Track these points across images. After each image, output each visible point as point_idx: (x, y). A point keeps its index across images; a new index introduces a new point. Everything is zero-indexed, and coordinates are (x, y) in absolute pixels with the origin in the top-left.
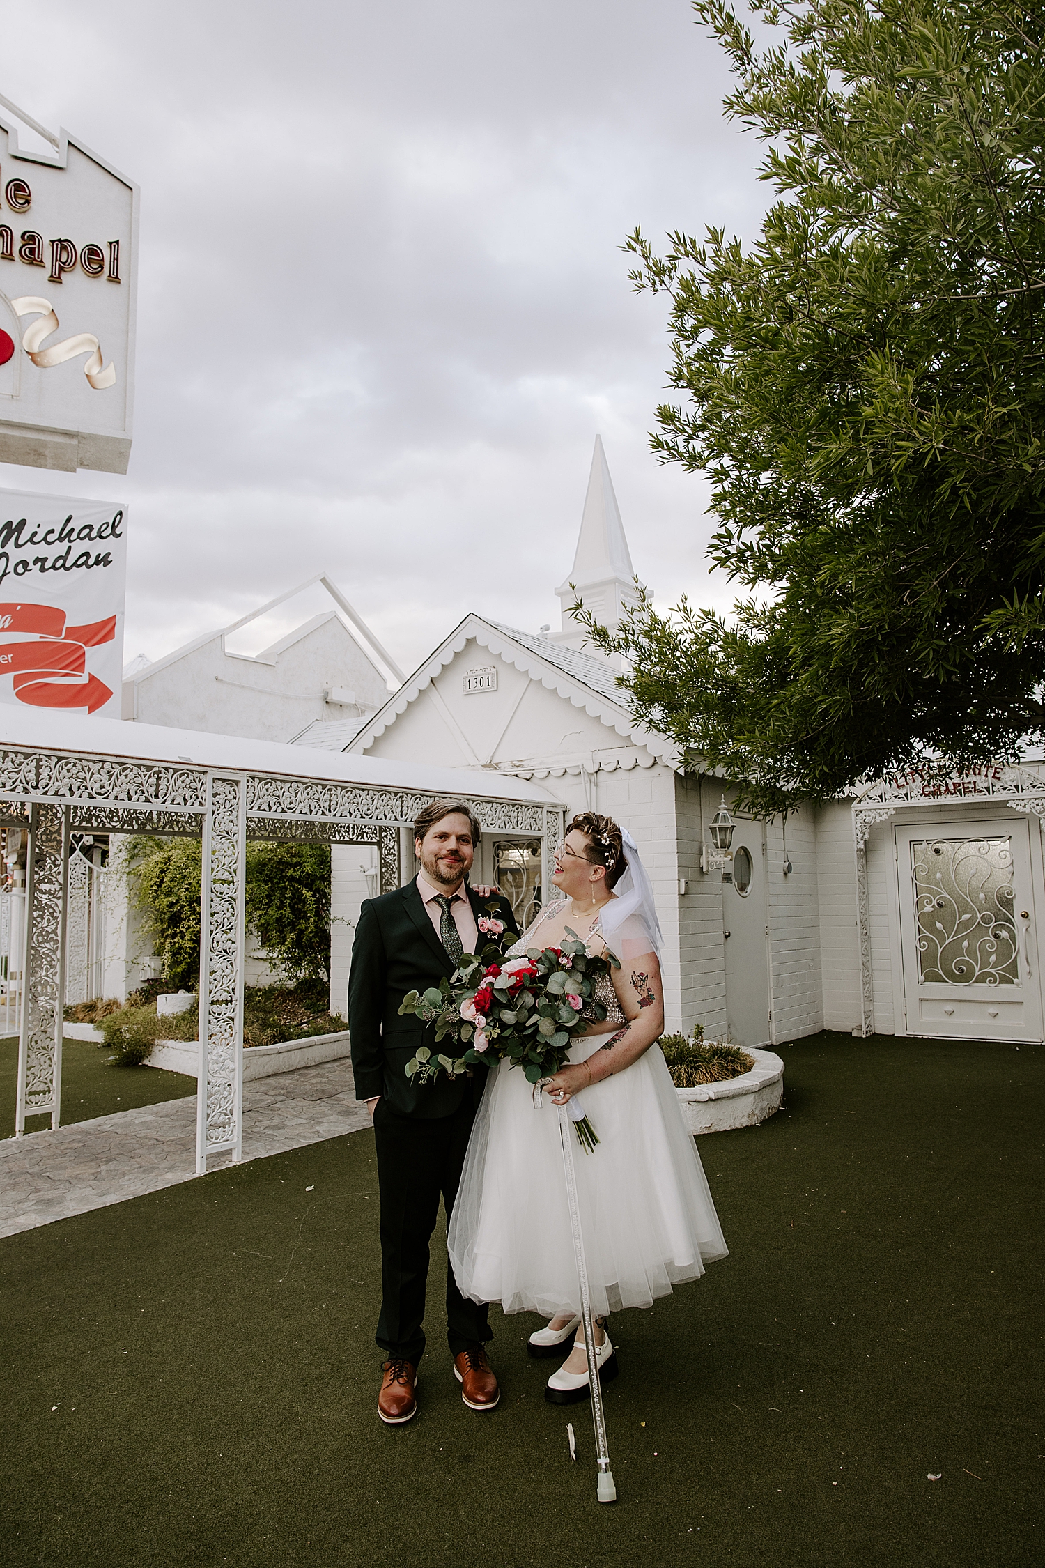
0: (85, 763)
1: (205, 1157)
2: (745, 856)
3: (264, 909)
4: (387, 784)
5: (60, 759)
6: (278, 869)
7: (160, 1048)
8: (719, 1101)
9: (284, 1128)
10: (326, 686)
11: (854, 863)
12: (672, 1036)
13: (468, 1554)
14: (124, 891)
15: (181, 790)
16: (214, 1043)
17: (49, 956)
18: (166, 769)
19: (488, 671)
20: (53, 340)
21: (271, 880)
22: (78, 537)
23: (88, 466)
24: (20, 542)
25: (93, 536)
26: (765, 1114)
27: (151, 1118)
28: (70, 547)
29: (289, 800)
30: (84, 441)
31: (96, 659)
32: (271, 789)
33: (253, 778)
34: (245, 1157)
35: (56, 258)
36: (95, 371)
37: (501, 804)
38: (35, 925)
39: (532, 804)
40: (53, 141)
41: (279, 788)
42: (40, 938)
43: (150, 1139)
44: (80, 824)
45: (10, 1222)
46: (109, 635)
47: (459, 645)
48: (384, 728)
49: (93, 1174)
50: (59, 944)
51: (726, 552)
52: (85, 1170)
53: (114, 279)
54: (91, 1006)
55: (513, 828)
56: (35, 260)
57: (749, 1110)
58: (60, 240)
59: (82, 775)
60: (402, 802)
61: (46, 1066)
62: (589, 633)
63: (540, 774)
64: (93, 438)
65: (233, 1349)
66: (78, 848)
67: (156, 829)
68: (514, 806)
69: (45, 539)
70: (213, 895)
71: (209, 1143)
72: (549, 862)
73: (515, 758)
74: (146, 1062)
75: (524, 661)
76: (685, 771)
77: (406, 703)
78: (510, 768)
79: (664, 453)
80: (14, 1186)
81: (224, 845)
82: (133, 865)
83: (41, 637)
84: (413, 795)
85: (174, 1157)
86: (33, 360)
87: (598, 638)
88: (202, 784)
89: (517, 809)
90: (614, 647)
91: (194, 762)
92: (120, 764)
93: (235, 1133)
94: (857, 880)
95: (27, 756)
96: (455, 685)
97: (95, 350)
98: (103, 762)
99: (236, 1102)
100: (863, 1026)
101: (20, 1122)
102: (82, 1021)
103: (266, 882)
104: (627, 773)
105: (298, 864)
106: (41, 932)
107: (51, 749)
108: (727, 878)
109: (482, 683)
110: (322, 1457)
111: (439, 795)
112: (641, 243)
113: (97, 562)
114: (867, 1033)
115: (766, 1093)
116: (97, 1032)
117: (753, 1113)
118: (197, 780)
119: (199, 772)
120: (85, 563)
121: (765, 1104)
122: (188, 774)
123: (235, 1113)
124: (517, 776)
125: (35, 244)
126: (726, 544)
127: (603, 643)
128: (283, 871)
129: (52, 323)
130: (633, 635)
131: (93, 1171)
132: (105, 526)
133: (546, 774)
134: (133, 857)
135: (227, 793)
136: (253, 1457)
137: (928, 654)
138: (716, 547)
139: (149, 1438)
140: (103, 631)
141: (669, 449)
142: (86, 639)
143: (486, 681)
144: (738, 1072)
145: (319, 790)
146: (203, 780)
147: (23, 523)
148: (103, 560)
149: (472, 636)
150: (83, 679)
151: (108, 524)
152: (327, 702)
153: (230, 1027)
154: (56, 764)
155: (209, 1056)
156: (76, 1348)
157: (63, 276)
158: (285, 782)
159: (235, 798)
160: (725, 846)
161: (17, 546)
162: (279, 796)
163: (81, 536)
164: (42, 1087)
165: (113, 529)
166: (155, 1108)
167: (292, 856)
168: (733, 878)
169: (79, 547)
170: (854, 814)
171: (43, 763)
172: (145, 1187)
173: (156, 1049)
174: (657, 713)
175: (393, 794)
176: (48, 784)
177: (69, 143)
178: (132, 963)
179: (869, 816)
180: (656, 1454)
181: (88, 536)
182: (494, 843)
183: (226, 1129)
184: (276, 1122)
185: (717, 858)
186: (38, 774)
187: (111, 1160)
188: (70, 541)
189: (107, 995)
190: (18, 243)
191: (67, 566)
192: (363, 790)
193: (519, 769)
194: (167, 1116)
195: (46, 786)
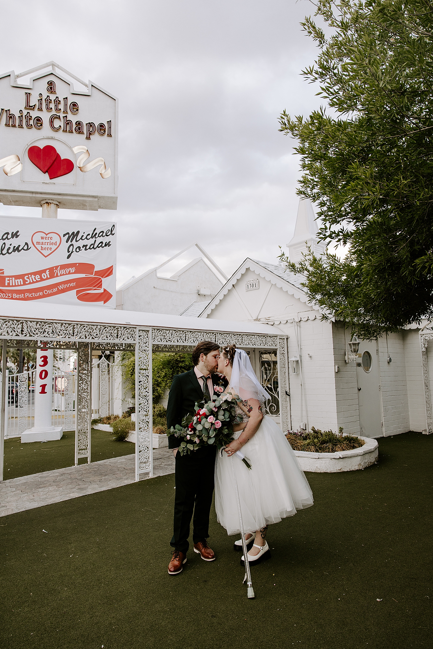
0: (90, 326)
1: (138, 475)
2: (367, 355)
3: (170, 379)
4: (209, 329)
5: (81, 325)
6: (176, 363)
7: (131, 434)
8: (345, 459)
9: (172, 465)
10: (198, 288)
11: (420, 358)
12: (327, 432)
13: (197, 610)
14: (120, 373)
15: (126, 335)
16: (141, 431)
17: (85, 398)
18: (121, 327)
19: (255, 281)
20: (88, 161)
21: (173, 367)
22: (98, 236)
23: (102, 208)
24: (77, 240)
25: (104, 235)
26: (367, 465)
27: (124, 460)
28: (96, 240)
29: (169, 337)
30: (100, 199)
31: (106, 282)
32: (162, 333)
33: (154, 329)
34: (155, 475)
35: (88, 130)
36: (103, 172)
37: (258, 336)
38: (80, 386)
39: (272, 335)
40: (86, 86)
41: (165, 333)
42: (82, 391)
43: (122, 468)
44: (96, 348)
45: (68, 495)
46: (110, 273)
47: (243, 271)
48: (215, 306)
49: (99, 480)
50: (89, 393)
51: (325, 235)
52: (97, 478)
53: (110, 135)
54: (109, 418)
55: (264, 345)
56: (80, 132)
57: (358, 463)
58: (89, 123)
59: (89, 330)
60: (216, 336)
61: (85, 439)
62: (287, 266)
63: (277, 323)
64: (103, 197)
65: (134, 541)
66: (103, 356)
67: (124, 349)
68: (264, 336)
69: (86, 238)
70: (140, 375)
71: (140, 469)
72: (280, 359)
73: (267, 316)
74: (126, 439)
75: (269, 276)
76: (335, 320)
77: (223, 295)
78: (265, 320)
79: (303, 196)
80: (71, 483)
81: (143, 355)
82: (124, 362)
83: (86, 275)
84: (220, 334)
85: (129, 475)
86: (80, 170)
87: (291, 268)
88: (135, 332)
89: (266, 338)
90: (298, 271)
91: (131, 324)
92: (103, 326)
93: (150, 466)
94: (422, 365)
95: (69, 324)
96: (242, 287)
97: (103, 163)
98: (97, 325)
99: (150, 454)
100: (427, 429)
101: (76, 460)
102: (106, 424)
103: (171, 369)
104: (312, 321)
105: (183, 361)
106: (82, 389)
107: (78, 322)
108: (359, 365)
109: (253, 286)
110: (156, 577)
111: (231, 333)
112: (287, 116)
113: (106, 245)
114: (429, 432)
115: (367, 456)
116: (111, 428)
117: (360, 464)
118: (133, 331)
119: (133, 328)
120: (101, 246)
121: (366, 461)
122: (129, 329)
123: (150, 458)
124: (268, 324)
125: (80, 126)
126: (324, 232)
127: (293, 270)
128: (178, 364)
129: (88, 154)
130: (305, 266)
131: (100, 479)
132: (108, 231)
133: (279, 323)
134: (123, 359)
135: (144, 335)
136: (133, 575)
137: (406, 273)
138: (320, 233)
139: (100, 567)
140: (108, 272)
141: (305, 194)
142: (102, 275)
143: (254, 285)
144: (356, 447)
145: (181, 333)
146: (135, 331)
147: (78, 232)
148: (108, 244)
149: (248, 267)
150: (102, 291)
151: (109, 230)
152: (199, 294)
153: (148, 425)
154: (80, 327)
155: (139, 436)
156: (82, 538)
157: (91, 136)
158: (167, 330)
159: (147, 337)
160: (356, 351)
161: (76, 241)
162: (165, 336)
163: (100, 236)
164: (84, 447)
165: (111, 232)
166: (126, 457)
167: (181, 358)
168: (362, 365)
169: (99, 240)
170: (420, 336)
171: (75, 327)
172: (116, 485)
173: (130, 434)
174: (319, 297)
175: (212, 333)
176: (77, 334)
177: (92, 85)
178: (124, 400)
179: (427, 337)
180: (275, 585)
181: (102, 235)
182: (260, 352)
183: (147, 464)
184: (170, 463)
185: (352, 357)
186: (73, 331)
187: (106, 475)
188: (95, 238)
189: (115, 414)
190: (74, 126)
191: (95, 247)
192: (199, 332)
193: (269, 321)
194: (130, 460)
195: (77, 335)
